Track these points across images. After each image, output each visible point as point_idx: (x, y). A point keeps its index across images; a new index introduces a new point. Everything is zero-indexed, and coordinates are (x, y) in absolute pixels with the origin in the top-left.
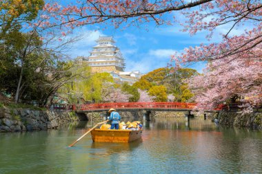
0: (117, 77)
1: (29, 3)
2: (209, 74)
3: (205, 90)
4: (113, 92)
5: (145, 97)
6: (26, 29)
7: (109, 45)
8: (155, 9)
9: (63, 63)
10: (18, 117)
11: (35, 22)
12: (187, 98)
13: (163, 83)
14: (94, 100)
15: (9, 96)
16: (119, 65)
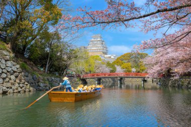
0: (104, 58)
2: (155, 56)
3: (153, 66)
4: (102, 67)
5: (119, 70)
6: (51, 30)
7: (99, 39)
8: (125, 18)
9: (73, 50)
10: (47, 82)
11: (57, 26)
12: (143, 70)
13: (129, 62)
14: (90, 71)
15: (42, 69)
16: (105, 51)
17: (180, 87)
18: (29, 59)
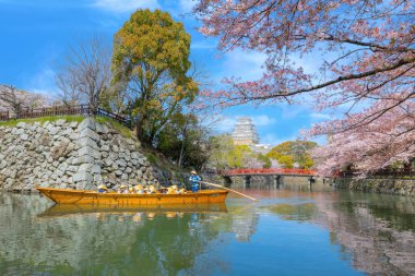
0: (254, 149)
1: (187, 90)
2: (328, 146)
3: (325, 159)
4: (251, 161)
5: (276, 165)
6: (186, 111)
8: (288, 91)
9: (213, 137)
11: (192, 105)
12: (309, 166)
13: (289, 154)
14: (236, 166)
15: (174, 163)
16: (255, 139)
17: (367, 190)
18: (159, 150)
